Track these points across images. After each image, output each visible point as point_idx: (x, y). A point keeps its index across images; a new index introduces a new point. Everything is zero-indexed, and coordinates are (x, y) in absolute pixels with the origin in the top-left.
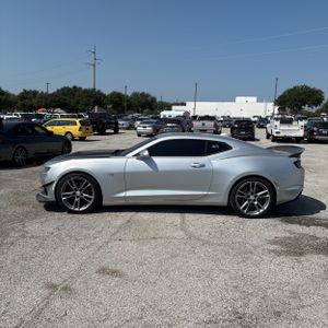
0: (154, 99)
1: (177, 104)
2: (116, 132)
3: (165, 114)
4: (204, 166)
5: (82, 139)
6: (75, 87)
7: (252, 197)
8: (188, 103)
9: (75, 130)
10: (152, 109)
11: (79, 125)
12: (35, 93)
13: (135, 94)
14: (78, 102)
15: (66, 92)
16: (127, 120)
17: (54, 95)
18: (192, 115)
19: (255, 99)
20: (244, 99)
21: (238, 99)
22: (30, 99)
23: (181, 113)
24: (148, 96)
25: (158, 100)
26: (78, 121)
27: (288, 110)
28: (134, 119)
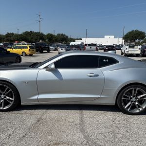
0: (67, 37)
1: (78, 39)
2: (48, 52)
3: (72, 43)
4: (97, 76)
5: (31, 55)
6: (31, 32)
7: (134, 99)
8: (83, 39)
9: (27, 51)
10: (66, 41)
11: (29, 48)
12: (13, 34)
13: (59, 35)
14: (32, 38)
15: (27, 34)
16: (54, 46)
17: (21, 35)
18: (84, 44)
19: (113, 37)
20: (108, 37)
21: (105, 37)
22: (10, 37)
23: (80, 43)
24: (64, 35)
25: (69, 37)
26: (28, 46)
27: (129, 41)
28: (57, 46)
